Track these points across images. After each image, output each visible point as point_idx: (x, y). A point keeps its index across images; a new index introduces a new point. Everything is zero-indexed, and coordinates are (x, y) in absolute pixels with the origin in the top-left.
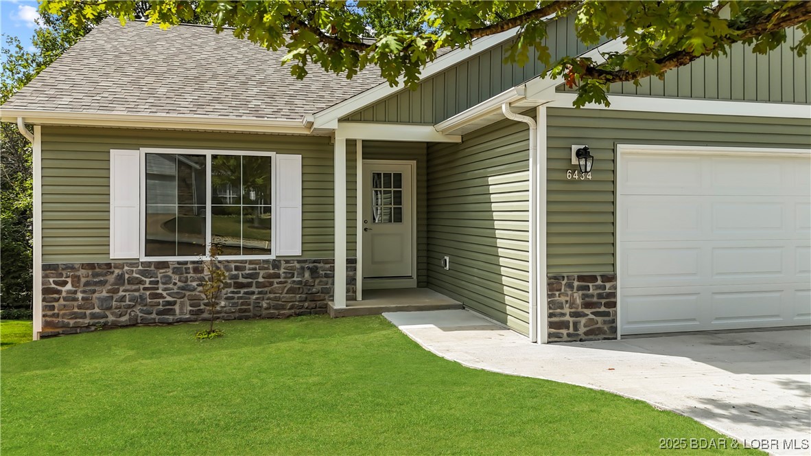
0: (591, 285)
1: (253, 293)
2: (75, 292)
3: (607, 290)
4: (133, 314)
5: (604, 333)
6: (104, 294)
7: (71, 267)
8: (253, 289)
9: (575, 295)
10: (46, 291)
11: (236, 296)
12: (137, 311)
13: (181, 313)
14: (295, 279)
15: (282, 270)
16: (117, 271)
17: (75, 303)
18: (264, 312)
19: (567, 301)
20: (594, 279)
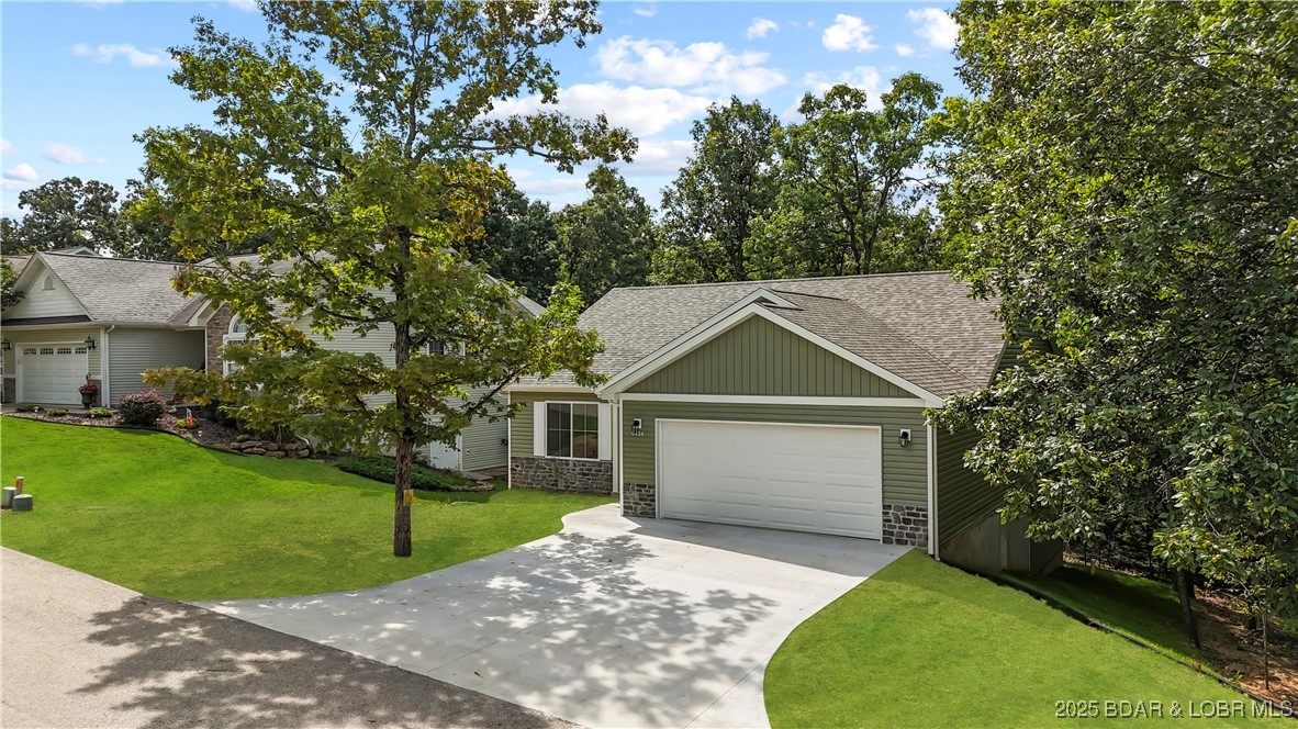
0: (643, 489)
1: (590, 479)
2: (522, 471)
3: (651, 493)
4: (543, 484)
5: (649, 514)
6: (532, 473)
7: (520, 459)
8: (590, 477)
9: (635, 493)
10: (512, 469)
11: (583, 480)
13: (561, 487)
15: (603, 468)
16: (537, 462)
17: (522, 476)
18: (595, 491)
19: (631, 496)
20: (645, 486)
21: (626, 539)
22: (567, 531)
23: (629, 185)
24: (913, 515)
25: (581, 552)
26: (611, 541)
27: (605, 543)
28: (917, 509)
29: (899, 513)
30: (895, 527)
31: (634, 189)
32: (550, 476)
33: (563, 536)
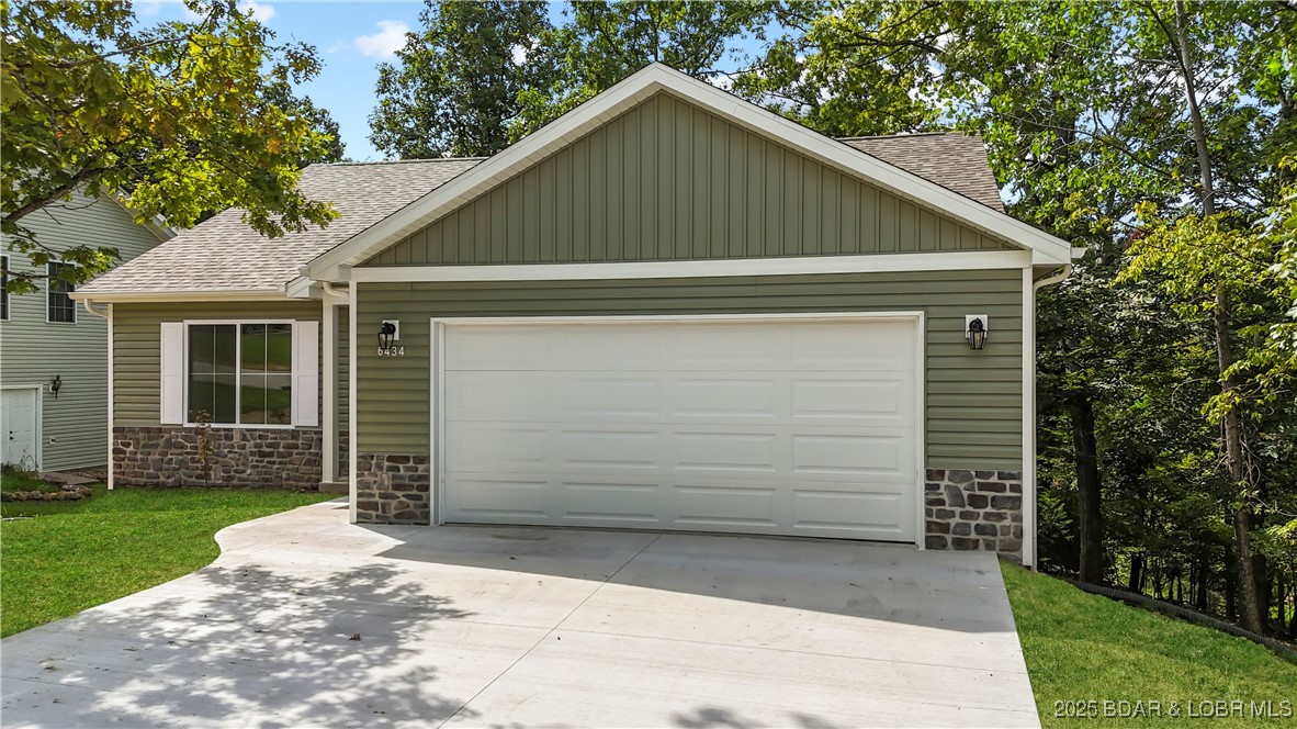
0: (401, 466)
1: (274, 463)
2: (136, 453)
3: (419, 473)
4: (177, 476)
5: (417, 517)
6: (157, 457)
7: (132, 430)
8: (275, 459)
9: (384, 475)
10: (116, 451)
11: (260, 464)
12: (182, 474)
13: (215, 479)
14: (312, 450)
15: (301, 441)
16: (166, 436)
17: (136, 463)
18: (284, 483)
19: (375, 482)
20: (406, 459)
21: (379, 575)
22: (227, 562)
23: (317, 106)
24: (993, 487)
25: (265, 618)
26: (341, 581)
27: (326, 586)
28: (1001, 476)
29: (961, 486)
30: (952, 514)
31: (324, 111)
32: (193, 461)
33: (217, 577)
